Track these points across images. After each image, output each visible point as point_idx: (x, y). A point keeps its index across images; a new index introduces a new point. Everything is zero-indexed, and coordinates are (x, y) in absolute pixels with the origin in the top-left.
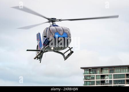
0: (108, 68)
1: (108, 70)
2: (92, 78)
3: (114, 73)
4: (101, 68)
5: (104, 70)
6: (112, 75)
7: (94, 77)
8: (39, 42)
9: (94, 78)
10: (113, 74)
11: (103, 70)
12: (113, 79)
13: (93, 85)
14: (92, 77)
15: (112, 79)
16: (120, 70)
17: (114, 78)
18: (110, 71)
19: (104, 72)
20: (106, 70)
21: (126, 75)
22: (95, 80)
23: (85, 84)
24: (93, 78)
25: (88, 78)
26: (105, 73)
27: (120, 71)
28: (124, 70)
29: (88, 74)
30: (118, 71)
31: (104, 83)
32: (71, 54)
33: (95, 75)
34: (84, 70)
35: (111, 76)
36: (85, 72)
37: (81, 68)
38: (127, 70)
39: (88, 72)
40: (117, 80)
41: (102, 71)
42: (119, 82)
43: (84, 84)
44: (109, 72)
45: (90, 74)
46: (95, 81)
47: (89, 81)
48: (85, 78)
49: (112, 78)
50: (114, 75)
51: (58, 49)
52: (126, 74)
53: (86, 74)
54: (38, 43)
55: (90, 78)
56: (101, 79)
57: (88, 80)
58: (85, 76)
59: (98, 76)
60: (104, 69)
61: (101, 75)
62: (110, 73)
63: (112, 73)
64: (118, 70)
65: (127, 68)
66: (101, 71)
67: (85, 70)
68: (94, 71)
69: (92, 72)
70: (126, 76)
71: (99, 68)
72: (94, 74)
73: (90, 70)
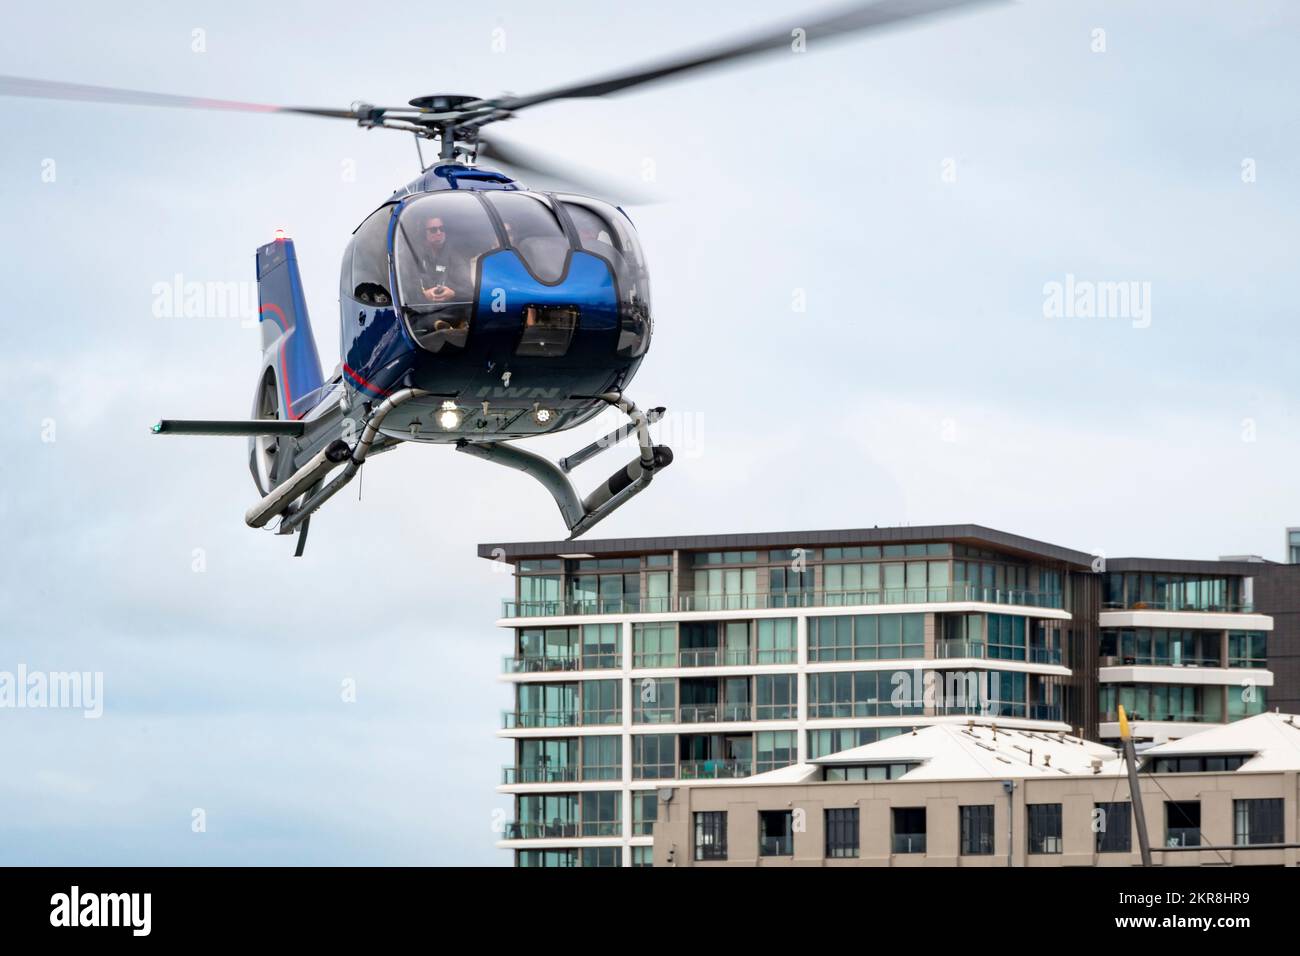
0: (750, 557)
1: (750, 576)
2: (592, 648)
3: (811, 604)
4: (682, 552)
5: (716, 576)
6: (794, 620)
7: (608, 638)
8: (282, 339)
9: (610, 648)
10: (802, 613)
11: (700, 576)
12: (802, 668)
13: (602, 722)
14: (592, 638)
15: (793, 660)
16: (872, 571)
17: (810, 658)
18: (773, 584)
19: (716, 589)
20: (733, 577)
21: (930, 623)
22: (625, 672)
23: (518, 715)
24: (605, 655)
25: (553, 651)
26: (725, 607)
27: (872, 582)
28: (917, 572)
29: (550, 608)
30: (853, 584)
31: (715, 701)
32: (646, 481)
33: (626, 619)
34: (512, 568)
35: (783, 631)
36: (526, 596)
37: (485, 551)
38: (942, 573)
39: (553, 589)
40: (846, 675)
41: (692, 588)
42: (861, 696)
43: (511, 707)
44: (766, 589)
45: (573, 609)
46: (619, 682)
47: (563, 684)
48: (520, 650)
49: (793, 653)
50: (809, 619)
51: (508, 423)
52: (938, 616)
53: (534, 607)
54: (267, 341)
55: (577, 648)
56: (688, 662)
57: (556, 666)
58: (520, 630)
59: (652, 637)
60: (715, 558)
61: (683, 625)
62: (774, 603)
63: (794, 604)
64: (852, 571)
65: (946, 550)
66: (687, 585)
67: (519, 576)
68: (612, 582)
69: (591, 596)
70: (937, 636)
71: (669, 553)
72: (609, 608)
73: (572, 574)
